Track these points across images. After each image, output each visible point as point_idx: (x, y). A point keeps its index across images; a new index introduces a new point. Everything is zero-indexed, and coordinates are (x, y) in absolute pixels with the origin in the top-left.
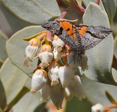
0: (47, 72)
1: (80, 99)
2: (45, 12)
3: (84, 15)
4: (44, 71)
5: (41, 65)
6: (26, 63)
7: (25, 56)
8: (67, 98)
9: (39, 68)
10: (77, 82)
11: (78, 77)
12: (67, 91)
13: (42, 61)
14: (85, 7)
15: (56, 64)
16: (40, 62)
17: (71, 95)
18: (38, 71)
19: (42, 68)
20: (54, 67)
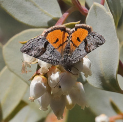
0: (47, 78)
1: (83, 108)
2: (45, 13)
3: (87, 17)
4: (43, 77)
5: (40, 71)
6: (24, 69)
7: (23, 61)
8: (69, 106)
9: (39, 74)
10: (79, 90)
11: (81, 84)
12: (68, 98)
13: (42, 66)
14: (88, 8)
15: (57, 69)
16: (39, 67)
18: (37, 77)
19: (42, 74)
20: (55, 73)
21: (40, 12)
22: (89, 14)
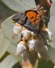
0: (27, 43)
1: (47, 60)
2: (26, 5)
3: (51, 8)
4: (25, 42)
5: (23, 38)
6: (13, 37)
7: (13, 32)
8: (39, 59)
9: (22, 40)
10: (45, 50)
11: (46, 47)
12: (39, 55)
13: (24, 36)
14: (52, 3)
15: (32, 38)
16: (22, 36)
17: (41, 58)
18: (21, 42)
19: (24, 40)
20: (31, 40)
21: (24, 5)
22: (52, 6)
